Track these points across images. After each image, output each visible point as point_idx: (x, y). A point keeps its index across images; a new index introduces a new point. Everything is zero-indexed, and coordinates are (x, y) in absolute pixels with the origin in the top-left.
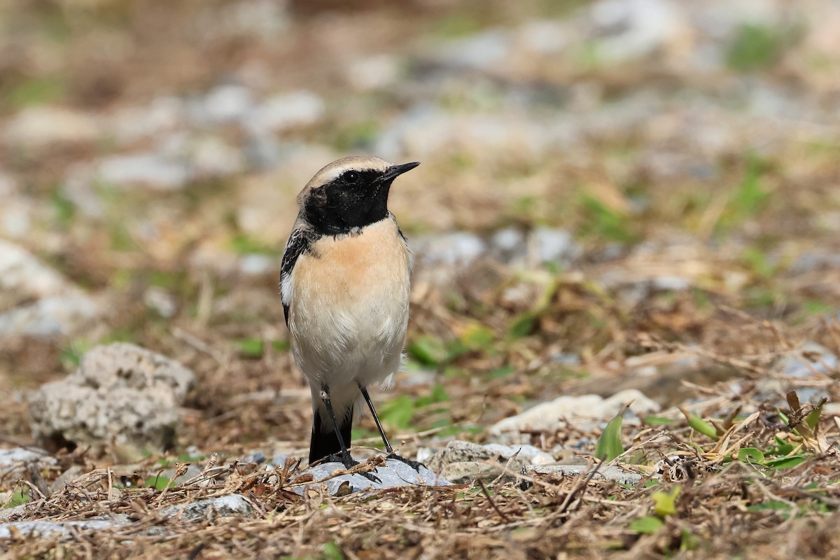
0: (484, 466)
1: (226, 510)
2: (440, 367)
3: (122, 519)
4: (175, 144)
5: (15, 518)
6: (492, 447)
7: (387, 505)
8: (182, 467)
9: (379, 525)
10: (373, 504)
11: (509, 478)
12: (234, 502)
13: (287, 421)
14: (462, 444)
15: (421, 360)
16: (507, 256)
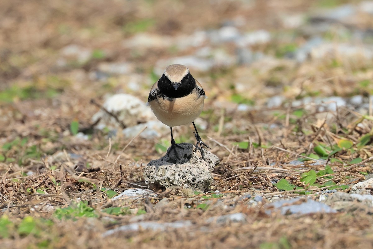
0: (351, 204)
1: (235, 221)
2: (329, 158)
3: (188, 223)
4: (205, 52)
5: (139, 221)
6: (354, 195)
7: (308, 221)
8: (215, 200)
9: (305, 229)
10: (301, 220)
11: (362, 210)
12: (238, 217)
13: (260, 180)
14: (340, 193)
15: (321, 155)
16: (357, 107)
